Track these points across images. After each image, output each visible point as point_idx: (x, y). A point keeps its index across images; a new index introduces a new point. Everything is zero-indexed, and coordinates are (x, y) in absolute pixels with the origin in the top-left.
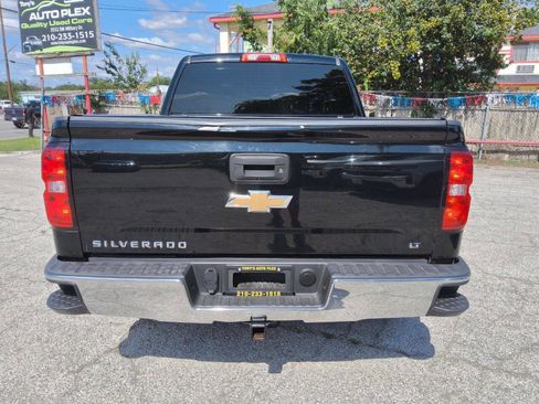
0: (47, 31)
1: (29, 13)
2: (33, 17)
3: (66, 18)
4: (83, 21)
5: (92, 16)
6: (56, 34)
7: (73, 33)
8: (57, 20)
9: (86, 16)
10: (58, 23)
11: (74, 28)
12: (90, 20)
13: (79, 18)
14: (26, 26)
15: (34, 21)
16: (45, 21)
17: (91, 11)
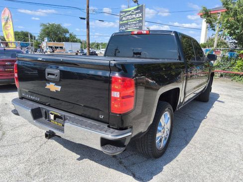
0: (127, 24)
1: (123, 17)
2: (124, 19)
3: (134, 18)
4: (139, 19)
5: (142, 17)
6: (130, 25)
7: (135, 24)
8: (131, 19)
9: (140, 17)
10: (130, 21)
11: (136, 22)
12: (141, 19)
13: (138, 18)
14: (121, 22)
15: (124, 21)
16: (127, 20)
17: (142, 15)
